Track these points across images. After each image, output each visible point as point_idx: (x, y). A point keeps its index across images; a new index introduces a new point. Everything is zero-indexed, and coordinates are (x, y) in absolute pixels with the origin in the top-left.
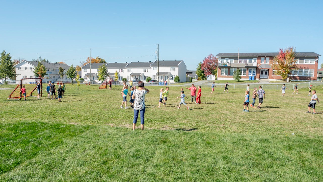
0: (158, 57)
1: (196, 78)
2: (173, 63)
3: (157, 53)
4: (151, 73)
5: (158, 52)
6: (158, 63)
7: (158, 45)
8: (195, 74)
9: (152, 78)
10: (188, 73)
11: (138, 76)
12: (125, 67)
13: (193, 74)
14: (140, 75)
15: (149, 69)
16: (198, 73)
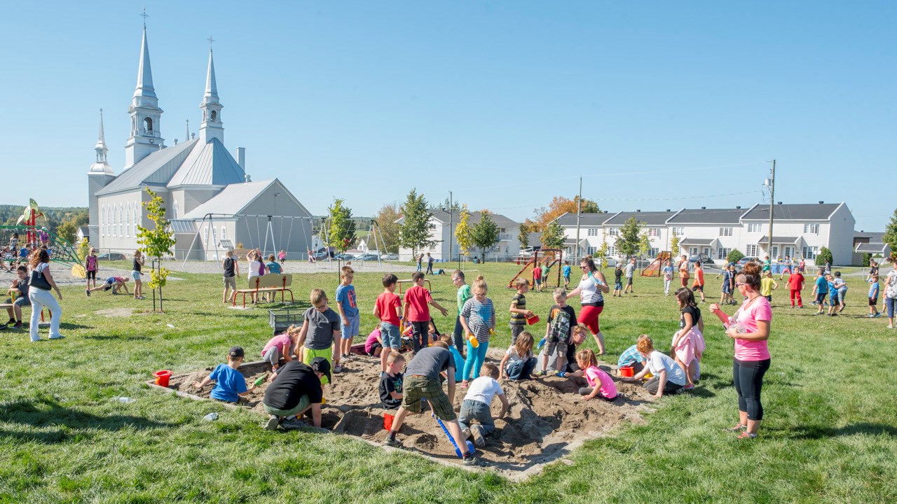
0: (773, 196)
1: (883, 255)
2: (813, 212)
3: (770, 185)
4: (743, 238)
5: (772, 182)
6: (771, 211)
7: (773, 162)
8: (882, 244)
9: (745, 254)
10: (856, 240)
11: (702, 247)
12: (666, 223)
13: (870, 243)
14: (710, 244)
15: (735, 230)
16: (892, 240)
